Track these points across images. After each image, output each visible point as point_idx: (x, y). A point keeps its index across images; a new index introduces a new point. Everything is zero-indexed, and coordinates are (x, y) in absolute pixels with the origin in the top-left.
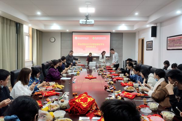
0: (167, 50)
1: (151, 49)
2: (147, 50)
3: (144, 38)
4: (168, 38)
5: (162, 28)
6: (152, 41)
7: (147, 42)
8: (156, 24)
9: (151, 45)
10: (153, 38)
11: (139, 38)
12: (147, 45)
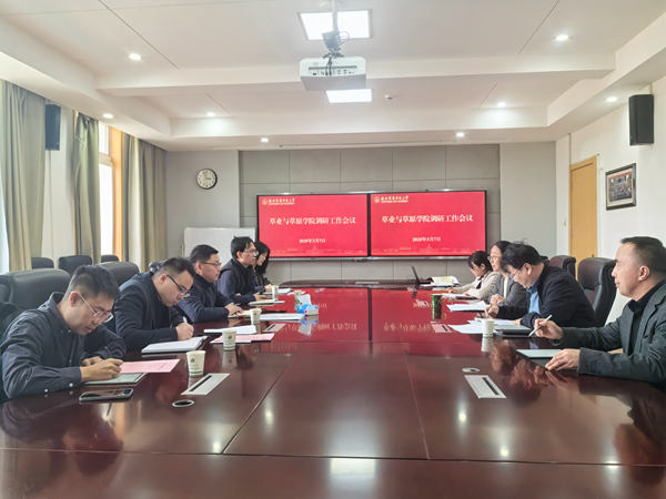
1: (630, 201)
2: (608, 209)
3: (595, 157)
6: (633, 166)
7: (607, 174)
8: (650, 83)
9: (626, 182)
10: (637, 148)
11: (573, 162)
12: (612, 184)
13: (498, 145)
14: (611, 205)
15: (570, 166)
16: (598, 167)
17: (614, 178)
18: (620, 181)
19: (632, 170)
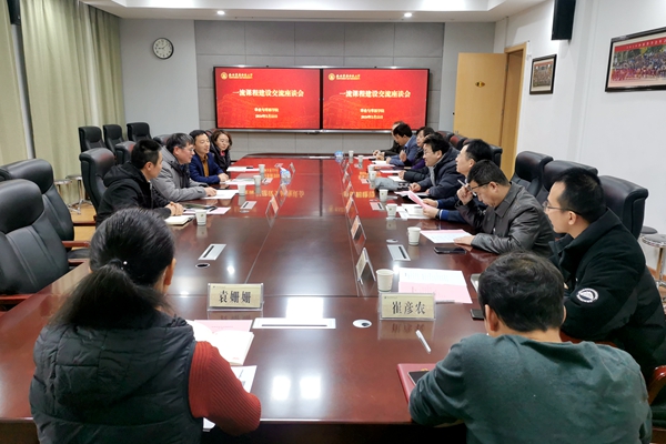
0: (608, 90)
1: (549, 88)
2: (531, 93)
3: (525, 43)
4: (615, 45)
6: (555, 57)
7: (534, 60)
9: (547, 71)
10: (558, 43)
11: (508, 45)
12: (536, 71)
13: (444, 24)
14: (533, 90)
15: (505, 49)
16: (527, 53)
17: (539, 66)
18: (543, 68)
19: (552, 60)
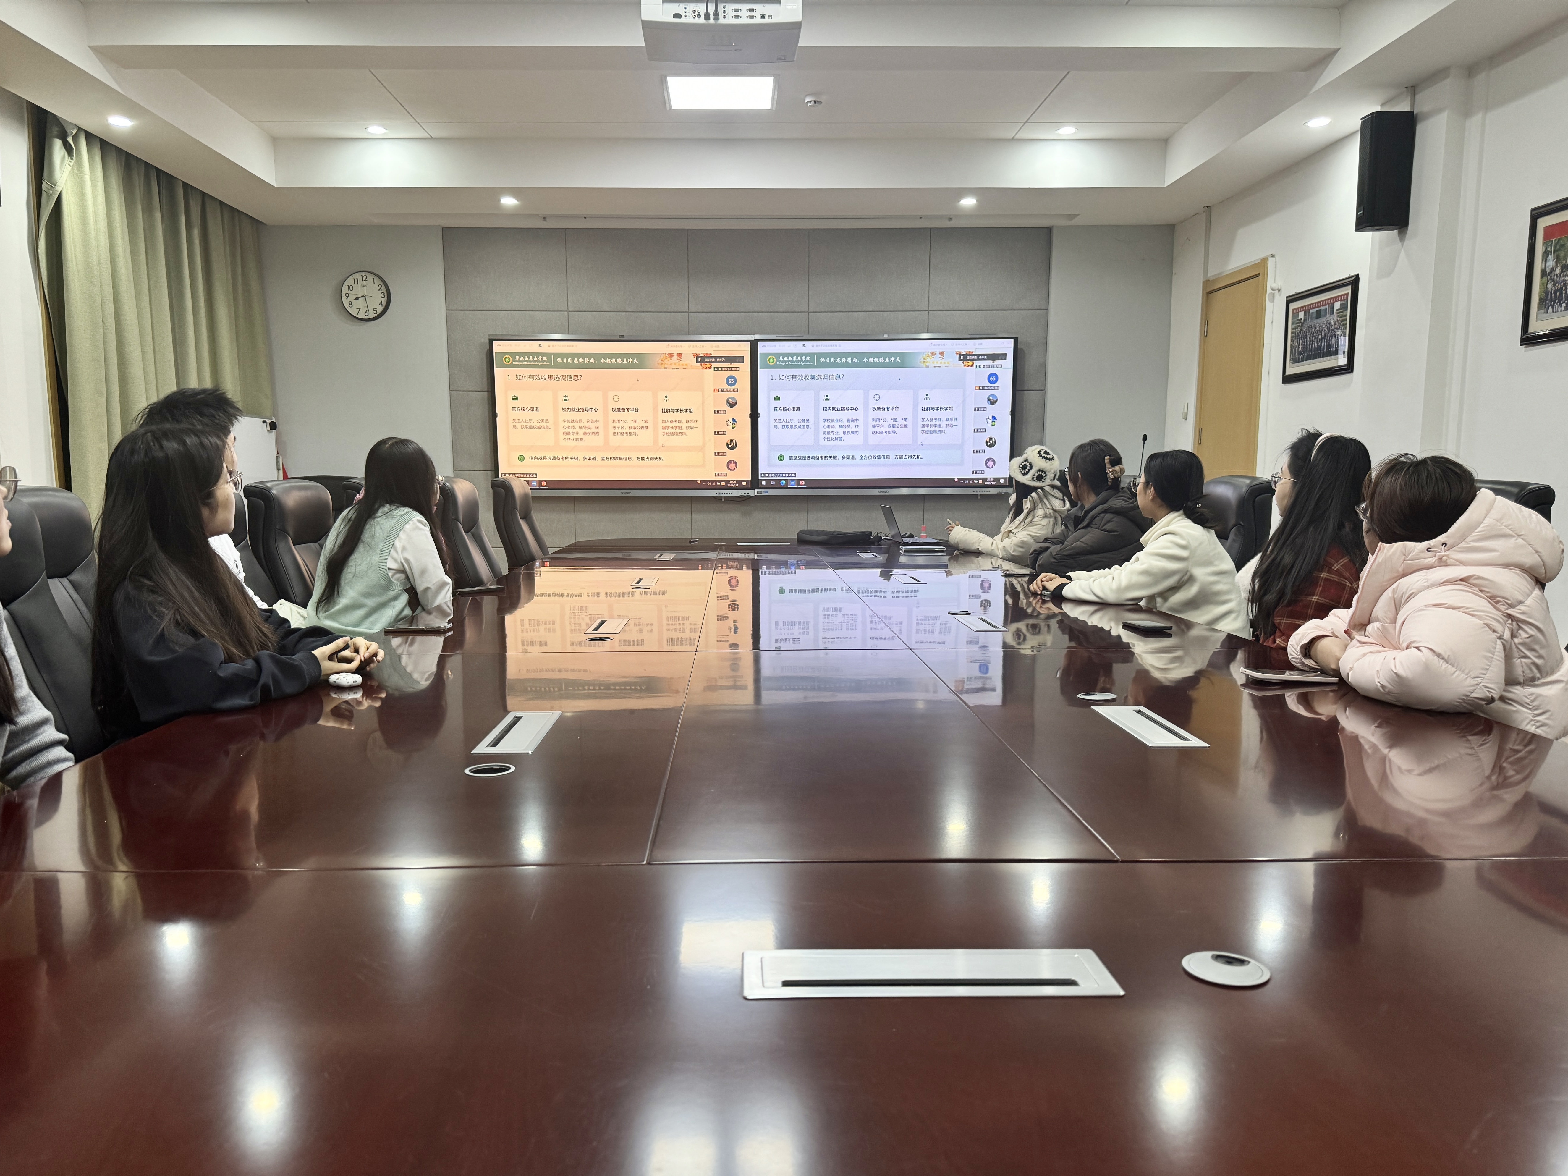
0: (1529, 340)
1: (1342, 360)
2: (1288, 379)
3: (1264, 261)
4: (1544, 222)
5: (1476, 120)
6: (1354, 282)
7: (1290, 300)
8: (1413, 89)
9: (1333, 319)
11: (1212, 273)
12: (1299, 323)
13: (1049, 230)
14: (1294, 370)
15: (1206, 283)
16: (1271, 283)
17: (1306, 309)
18: (1319, 315)
19: (1348, 290)
